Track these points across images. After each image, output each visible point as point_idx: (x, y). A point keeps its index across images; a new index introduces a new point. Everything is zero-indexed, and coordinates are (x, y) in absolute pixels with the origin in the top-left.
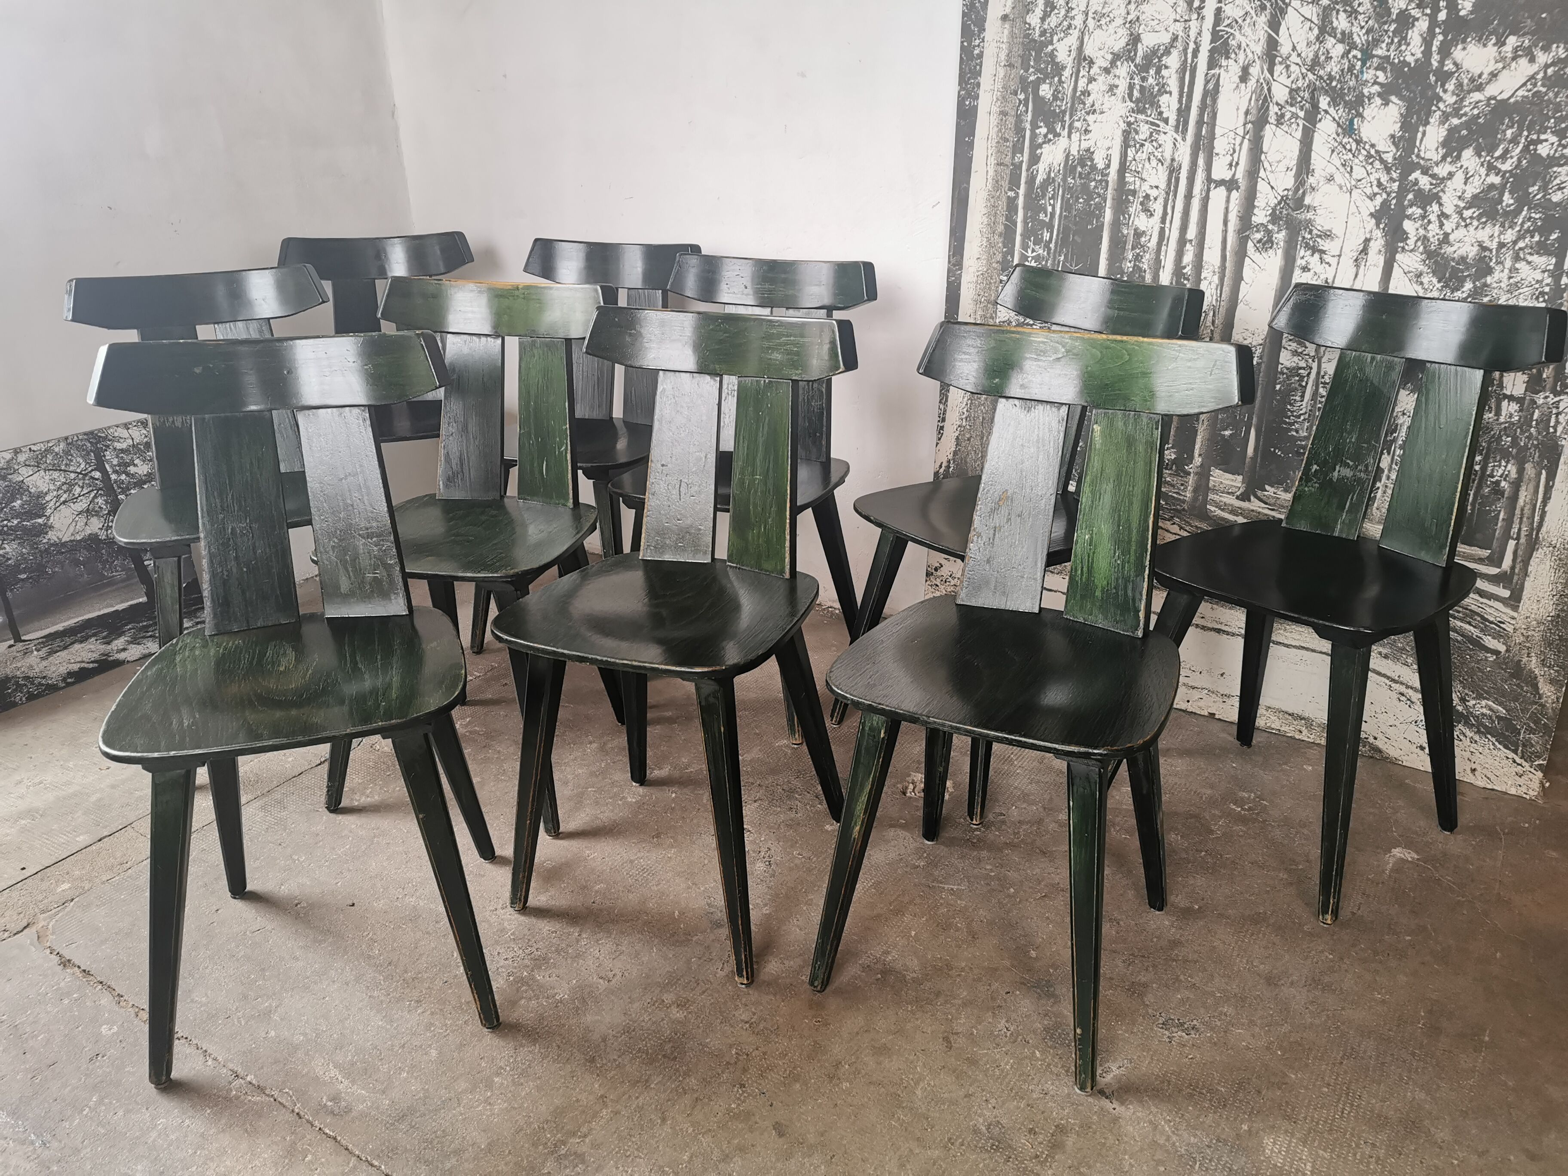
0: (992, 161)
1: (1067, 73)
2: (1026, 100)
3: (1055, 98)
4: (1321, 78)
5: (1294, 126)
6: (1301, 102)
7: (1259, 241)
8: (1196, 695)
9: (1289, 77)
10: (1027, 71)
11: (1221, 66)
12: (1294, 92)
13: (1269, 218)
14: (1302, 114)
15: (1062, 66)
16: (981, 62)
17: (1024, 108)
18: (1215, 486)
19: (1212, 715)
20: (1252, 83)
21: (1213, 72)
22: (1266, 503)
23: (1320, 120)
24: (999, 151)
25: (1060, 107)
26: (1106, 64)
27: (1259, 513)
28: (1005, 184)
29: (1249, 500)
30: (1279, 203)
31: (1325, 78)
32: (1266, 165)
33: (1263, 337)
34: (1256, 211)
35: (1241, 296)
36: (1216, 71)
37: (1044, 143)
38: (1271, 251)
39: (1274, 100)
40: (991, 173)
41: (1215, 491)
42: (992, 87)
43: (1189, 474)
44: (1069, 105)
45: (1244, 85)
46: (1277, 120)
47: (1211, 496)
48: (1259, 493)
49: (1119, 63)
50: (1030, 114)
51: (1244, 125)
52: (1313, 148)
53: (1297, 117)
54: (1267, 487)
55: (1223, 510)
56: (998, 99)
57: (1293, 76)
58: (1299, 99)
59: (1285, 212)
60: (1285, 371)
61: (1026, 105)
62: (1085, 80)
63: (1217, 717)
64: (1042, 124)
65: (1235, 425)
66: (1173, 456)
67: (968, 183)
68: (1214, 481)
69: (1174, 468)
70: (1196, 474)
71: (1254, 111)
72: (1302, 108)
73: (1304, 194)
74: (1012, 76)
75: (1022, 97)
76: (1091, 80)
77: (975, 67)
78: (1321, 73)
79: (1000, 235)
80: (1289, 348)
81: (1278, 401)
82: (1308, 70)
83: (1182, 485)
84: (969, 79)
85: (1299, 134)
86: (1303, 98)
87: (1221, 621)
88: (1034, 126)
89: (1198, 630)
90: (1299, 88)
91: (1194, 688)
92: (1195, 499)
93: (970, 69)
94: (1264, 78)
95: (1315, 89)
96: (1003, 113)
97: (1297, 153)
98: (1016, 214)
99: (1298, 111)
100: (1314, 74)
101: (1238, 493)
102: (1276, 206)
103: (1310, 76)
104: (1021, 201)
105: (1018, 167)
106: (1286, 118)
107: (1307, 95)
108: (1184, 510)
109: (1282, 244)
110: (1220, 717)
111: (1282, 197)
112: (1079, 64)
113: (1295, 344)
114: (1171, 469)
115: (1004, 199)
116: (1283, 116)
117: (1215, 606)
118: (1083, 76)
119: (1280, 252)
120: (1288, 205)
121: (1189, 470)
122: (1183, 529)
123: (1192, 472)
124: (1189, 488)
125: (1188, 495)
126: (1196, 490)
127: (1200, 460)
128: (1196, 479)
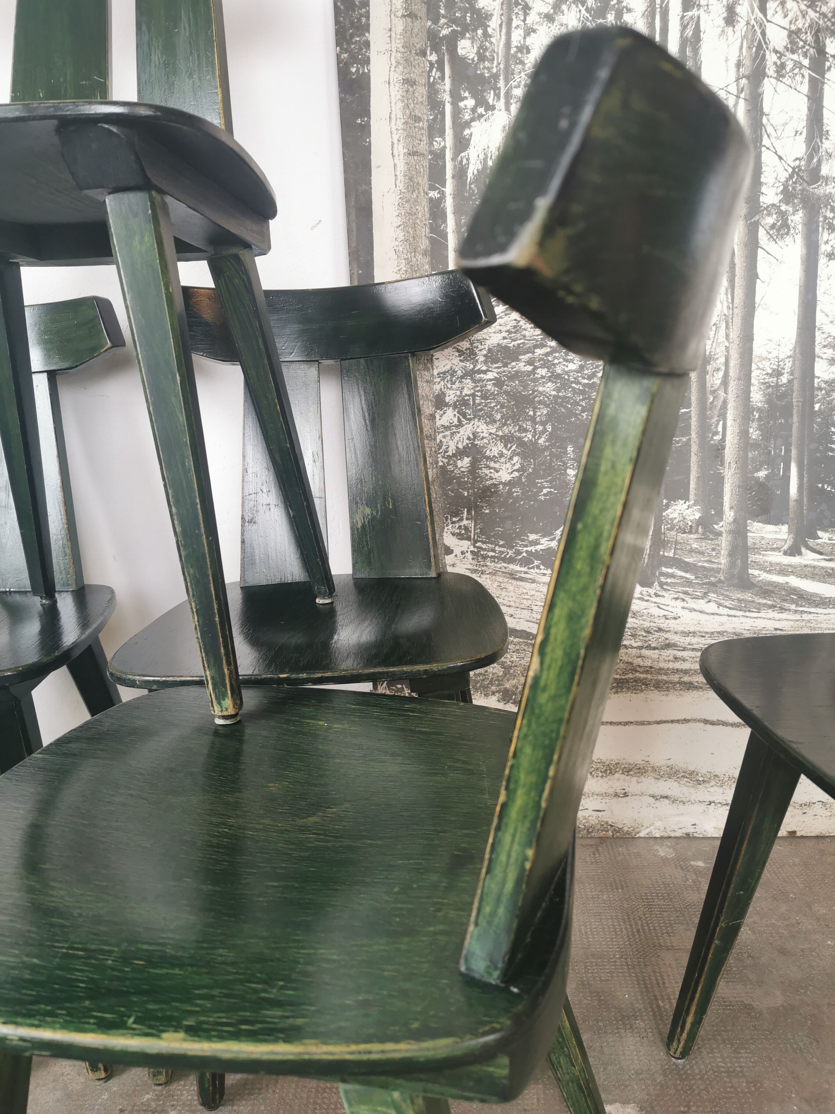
0: (400, 150)
1: (494, 23)
2: (440, 64)
3: (482, 58)
4: (824, 15)
5: (798, 78)
6: (803, 47)
7: (773, 227)
9: (786, 16)
10: (436, 21)
11: (699, 6)
12: (793, 34)
13: (781, 197)
14: (806, 62)
15: (487, 15)
16: (368, 12)
17: (438, 74)
18: (755, 544)
20: (741, 26)
21: (690, 14)
22: (821, 553)
23: (829, 69)
24: (408, 136)
25: (489, 69)
26: (547, 9)
27: (814, 567)
28: (424, 182)
29: (800, 553)
30: (791, 176)
31: (830, 15)
32: (770, 129)
33: (791, 347)
34: (764, 189)
35: (757, 299)
36: (694, 12)
37: (473, 120)
38: (788, 239)
39: (771, 47)
40: (401, 167)
41: (757, 550)
42: (388, 47)
43: (720, 534)
44: (502, 66)
45: (731, 28)
46: (777, 72)
47: (752, 557)
48: (811, 542)
49: (564, 7)
50: (448, 81)
51: (737, 80)
52: (825, 104)
53: (801, 66)
54: (820, 533)
55: (769, 572)
56: (398, 63)
57: (791, 15)
58: (801, 44)
59: (799, 187)
60: (823, 385)
61: (441, 69)
62: (521, 32)
64: (467, 94)
65: (770, 462)
66: (698, 515)
67: (369, 183)
68: (754, 538)
69: (700, 530)
70: (730, 532)
71: (747, 62)
72: (805, 55)
73: (819, 163)
74: (416, 30)
75: (433, 58)
76: (529, 31)
77: (359, 19)
78: (824, 9)
79: (425, 254)
80: (824, 356)
81: (819, 424)
82: (808, 7)
83: (713, 549)
84: (352, 36)
85: (805, 88)
86: (805, 42)
88: (456, 98)
90: (799, 30)
92: (732, 565)
93: (352, 23)
94: (755, 19)
95: (818, 31)
96: (409, 82)
97: (805, 111)
98: (445, 221)
99: (802, 58)
100: (816, 12)
101: (786, 547)
102: (787, 180)
103: (811, 14)
104: (449, 204)
105: (439, 156)
106: (788, 68)
107: (810, 38)
108: (720, 581)
109: (800, 227)
111: (794, 168)
112: (510, 10)
113: (831, 350)
114: (697, 532)
115: (425, 203)
116: (783, 66)
118: (517, 27)
119: (799, 238)
120: (802, 177)
121: (719, 529)
122: (722, 606)
123: (724, 531)
124: (723, 552)
125: (723, 562)
126: (732, 554)
127: (732, 514)
128: (729, 539)
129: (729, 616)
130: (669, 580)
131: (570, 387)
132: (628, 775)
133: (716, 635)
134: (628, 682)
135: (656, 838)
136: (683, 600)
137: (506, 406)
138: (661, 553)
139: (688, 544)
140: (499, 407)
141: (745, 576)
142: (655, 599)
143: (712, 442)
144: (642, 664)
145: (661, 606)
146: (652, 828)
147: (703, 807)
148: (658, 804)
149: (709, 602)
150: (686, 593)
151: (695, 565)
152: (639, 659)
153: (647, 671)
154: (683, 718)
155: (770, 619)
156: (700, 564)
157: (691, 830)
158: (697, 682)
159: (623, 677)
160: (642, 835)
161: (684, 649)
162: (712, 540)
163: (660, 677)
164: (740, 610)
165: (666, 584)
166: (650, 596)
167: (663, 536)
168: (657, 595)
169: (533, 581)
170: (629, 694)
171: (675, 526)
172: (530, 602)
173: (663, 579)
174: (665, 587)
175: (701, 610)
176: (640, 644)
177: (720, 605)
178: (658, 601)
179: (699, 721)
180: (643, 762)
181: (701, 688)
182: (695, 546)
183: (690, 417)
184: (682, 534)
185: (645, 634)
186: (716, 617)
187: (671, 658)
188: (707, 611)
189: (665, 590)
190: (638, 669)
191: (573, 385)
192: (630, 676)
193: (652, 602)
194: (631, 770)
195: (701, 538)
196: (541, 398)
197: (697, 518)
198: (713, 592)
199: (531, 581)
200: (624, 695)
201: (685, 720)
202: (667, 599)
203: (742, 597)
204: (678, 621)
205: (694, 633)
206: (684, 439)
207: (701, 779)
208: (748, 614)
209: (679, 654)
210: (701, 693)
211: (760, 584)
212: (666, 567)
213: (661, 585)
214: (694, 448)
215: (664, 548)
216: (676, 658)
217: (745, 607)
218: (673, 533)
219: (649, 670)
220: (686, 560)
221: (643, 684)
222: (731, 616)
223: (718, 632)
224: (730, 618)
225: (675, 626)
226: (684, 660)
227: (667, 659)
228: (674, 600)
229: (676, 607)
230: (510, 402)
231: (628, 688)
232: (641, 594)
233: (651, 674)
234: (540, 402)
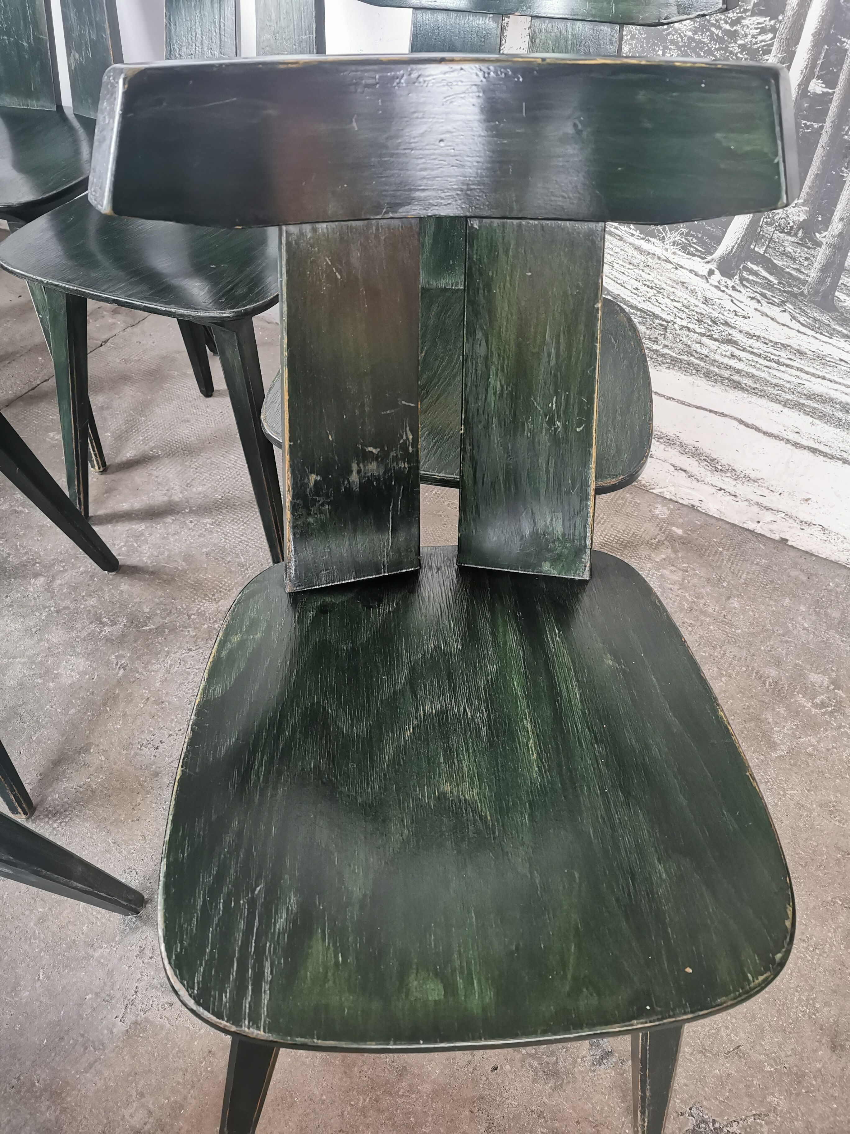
8: (769, 516)
19: (784, 541)
43: (819, 244)
47: (844, 279)
63: (789, 543)
66: (802, 217)
69: (800, 234)
70: (830, 245)
83: (807, 259)
87: (821, 439)
89: (789, 446)
91: (768, 509)
92: (821, 281)
108: (802, 294)
110: (794, 544)
114: (796, 235)
117: (817, 422)
121: (821, 239)
122: (795, 320)
123: (825, 243)
124: (815, 265)
125: (812, 275)
126: (824, 269)
127: (840, 226)
128: (827, 252)
129: (799, 331)
130: (751, 277)
131: (709, 30)
132: (657, 441)
133: (779, 346)
134: (681, 362)
135: (666, 498)
136: (759, 302)
137: (637, 39)
138: (752, 247)
139: (782, 245)
140: (629, 37)
141: (830, 297)
142: (730, 292)
143: (846, 137)
144: (699, 350)
145: (735, 301)
146: (665, 489)
147: (714, 490)
148: (676, 473)
149: (784, 311)
150: (764, 295)
151: (783, 270)
152: (698, 345)
153: (702, 358)
154: (721, 412)
155: (839, 348)
156: (787, 270)
157: (697, 503)
158: (745, 384)
159: (678, 357)
160: (655, 491)
161: (744, 350)
162: (809, 248)
163: (712, 368)
164: (813, 330)
165: (747, 280)
166: (727, 287)
167: (759, 229)
168: (734, 288)
169: (621, 239)
170: (679, 373)
171: (775, 222)
172: (613, 258)
173: (745, 274)
174: (745, 283)
175: (773, 317)
176: (703, 331)
177: (793, 318)
178: (733, 295)
179: (735, 419)
180: (674, 436)
181: (747, 390)
182: (789, 249)
183: (831, 100)
184: (780, 232)
185: (710, 323)
186: (785, 328)
187: (728, 354)
188: (779, 321)
189: (744, 286)
190: (694, 354)
191: (713, 29)
192: (685, 357)
193: (727, 294)
194: (662, 438)
195: (798, 243)
196: (675, 37)
197: (801, 220)
198: (791, 303)
199: (618, 238)
200: (675, 373)
201: (722, 413)
202: (744, 295)
203: (819, 318)
204: (746, 321)
205: (759, 337)
206: (816, 126)
207: (720, 467)
208: (818, 336)
209: (737, 353)
210: (745, 395)
211: (842, 310)
212: (752, 263)
213: (742, 279)
214: (824, 139)
215: (756, 242)
216: (732, 355)
217: (819, 328)
218: (771, 229)
219: (704, 358)
220: (775, 261)
221: (695, 369)
222: (801, 333)
223: (783, 345)
224: (799, 335)
225: (742, 325)
226: (740, 360)
227: (724, 353)
228: (749, 299)
229: (749, 307)
230: (641, 34)
231: (680, 368)
232: (719, 282)
233: (705, 362)
234: (672, 42)
